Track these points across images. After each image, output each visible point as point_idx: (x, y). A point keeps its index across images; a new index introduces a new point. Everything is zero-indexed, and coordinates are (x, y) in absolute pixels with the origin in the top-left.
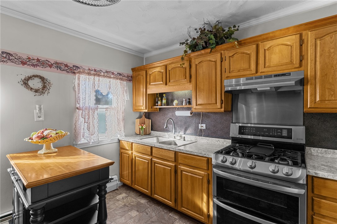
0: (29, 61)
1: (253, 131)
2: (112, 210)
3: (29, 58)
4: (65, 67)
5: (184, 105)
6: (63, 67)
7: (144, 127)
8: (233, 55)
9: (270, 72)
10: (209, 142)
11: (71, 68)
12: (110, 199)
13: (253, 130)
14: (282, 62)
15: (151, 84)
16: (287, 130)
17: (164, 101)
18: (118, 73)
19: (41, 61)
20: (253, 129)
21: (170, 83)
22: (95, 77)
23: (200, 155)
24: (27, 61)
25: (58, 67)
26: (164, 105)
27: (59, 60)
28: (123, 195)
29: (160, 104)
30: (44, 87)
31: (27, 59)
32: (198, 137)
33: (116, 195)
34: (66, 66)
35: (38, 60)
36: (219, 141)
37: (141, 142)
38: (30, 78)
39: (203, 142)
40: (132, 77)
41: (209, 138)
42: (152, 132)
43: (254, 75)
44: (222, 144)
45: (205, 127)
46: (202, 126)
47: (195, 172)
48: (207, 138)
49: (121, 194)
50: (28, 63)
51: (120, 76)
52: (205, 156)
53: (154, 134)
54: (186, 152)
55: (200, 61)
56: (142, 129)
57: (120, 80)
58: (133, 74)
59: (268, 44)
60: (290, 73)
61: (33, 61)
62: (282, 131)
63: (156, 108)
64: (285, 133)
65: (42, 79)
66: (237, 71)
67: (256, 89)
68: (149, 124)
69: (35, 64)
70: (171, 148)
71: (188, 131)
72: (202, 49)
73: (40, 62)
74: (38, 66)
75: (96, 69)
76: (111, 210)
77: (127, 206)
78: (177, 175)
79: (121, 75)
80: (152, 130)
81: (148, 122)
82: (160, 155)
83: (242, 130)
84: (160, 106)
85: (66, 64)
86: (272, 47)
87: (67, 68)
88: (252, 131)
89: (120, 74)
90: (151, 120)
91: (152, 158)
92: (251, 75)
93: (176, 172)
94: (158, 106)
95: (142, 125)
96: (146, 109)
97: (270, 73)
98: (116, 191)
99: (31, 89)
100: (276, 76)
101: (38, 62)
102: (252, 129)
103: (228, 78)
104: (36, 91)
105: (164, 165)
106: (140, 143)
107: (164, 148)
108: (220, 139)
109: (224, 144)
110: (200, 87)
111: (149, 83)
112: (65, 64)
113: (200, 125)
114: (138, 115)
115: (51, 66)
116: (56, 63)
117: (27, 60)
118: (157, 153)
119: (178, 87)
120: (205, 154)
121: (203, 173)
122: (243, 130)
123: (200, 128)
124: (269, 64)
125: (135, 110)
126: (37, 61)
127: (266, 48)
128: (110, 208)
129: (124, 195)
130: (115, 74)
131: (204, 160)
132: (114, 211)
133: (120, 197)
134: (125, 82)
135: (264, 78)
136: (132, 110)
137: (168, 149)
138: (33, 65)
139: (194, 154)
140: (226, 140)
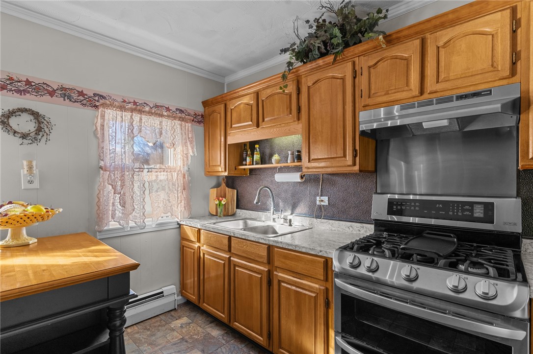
0: (11, 83)
1: (415, 208)
2: (159, 347)
3: (11, 79)
4: (78, 96)
5: (289, 161)
6: (75, 96)
7: (223, 203)
8: (376, 64)
9: (448, 92)
10: (333, 229)
11: (89, 97)
12: (160, 328)
13: (415, 206)
14: (474, 70)
15: (233, 126)
16: (483, 205)
17: (257, 157)
18: (176, 109)
19: (33, 84)
20: (415, 204)
21: (263, 123)
22: (134, 114)
23: (312, 253)
24: (8, 84)
25: (65, 95)
26: (257, 164)
27: (68, 83)
28: (182, 321)
29: (250, 162)
30: (39, 130)
31: (8, 79)
32: (315, 219)
33: (170, 320)
34: (81, 93)
35: (28, 82)
36: (351, 226)
37: (213, 228)
38: (12, 113)
39: (323, 228)
40: (202, 116)
41: (333, 221)
42: (238, 210)
43: (416, 99)
44: (358, 232)
45: (327, 202)
46: (322, 201)
47: (302, 283)
49: (180, 318)
50: (9, 87)
51: (180, 114)
52: (320, 254)
53: (241, 214)
54: (286, 247)
55: (316, 79)
56: (219, 205)
57: (179, 120)
58: (205, 111)
59: (444, 36)
60: (490, 91)
61: (19, 84)
62: (472, 207)
63: (244, 169)
64: (479, 212)
65: (36, 115)
66: (384, 93)
67: (421, 125)
68: (233, 197)
69: (22, 89)
70: (262, 239)
71: (299, 210)
72: (319, 58)
73: (32, 86)
74: (29, 92)
75: (136, 101)
76: (156, 349)
77: (186, 342)
78: (271, 287)
79: (183, 112)
80: (237, 208)
81: (232, 193)
82: (244, 252)
83: (395, 207)
84: (249, 165)
85: (80, 91)
86: (452, 41)
87: (83, 98)
88: (412, 208)
89: (181, 111)
90: (236, 191)
91: (230, 257)
92: (411, 100)
93: (270, 283)
94: (246, 165)
95: (221, 198)
96: (226, 171)
97: (447, 94)
98: (172, 313)
99: (15, 132)
100: (460, 97)
101: (28, 86)
102: (413, 204)
103: (366, 108)
104: (24, 136)
105: (250, 270)
106: (212, 230)
107: (250, 239)
108: (354, 224)
109: (361, 233)
110: (316, 128)
111: (229, 124)
112: (78, 91)
113: (318, 198)
114: (214, 182)
115: (52, 93)
116: (63, 89)
117: (8, 82)
118: (239, 248)
119: (278, 129)
120: (321, 251)
121: (317, 286)
122: (397, 207)
123: (318, 203)
124: (445, 76)
125: (208, 173)
126: (26, 85)
127: (441, 44)
128: (155, 344)
129: (185, 320)
130: (171, 110)
131: (319, 262)
132: (161, 349)
133: (177, 323)
134: (190, 125)
135: (436, 104)
136: (203, 174)
137: (257, 240)
138: (19, 91)
140: (365, 225)
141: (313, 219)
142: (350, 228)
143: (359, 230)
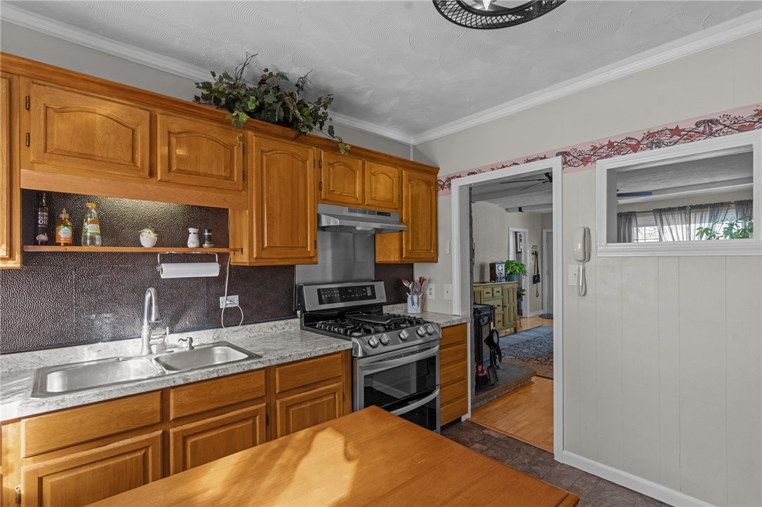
5: (190, 245)
8: (334, 164)
9: (374, 207)
13: (337, 294)
14: (385, 197)
16: (370, 287)
17: (94, 229)
29: (70, 238)
36: (275, 326)
41: (252, 325)
43: (359, 206)
44: (283, 331)
45: (238, 302)
46: (230, 302)
48: (249, 326)
55: (272, 147)
59: (374, 167)
60: (390, 214)
62: (366, 289)
64: (369, 292)
66: (339, 193)
67: (355, 227)
70: (256, 363)
72: (275, 124)
78: (268, 427)
83: (322, 296)
86: (377, 173)
91: (166, 431)
92: (355, 206)
93: (268, 421)
97: (374, 209)
100: (379, 213)
102: (335, 292)
103: (325, 202)
107: (230, 373)
108: (277, 322)
111: (37, 142)
113: (223, 299)
118: (199, 399)
119: (201, 193)
120: (339, 347)
121: (335, 385)
122: (324, 296)
123: (222, 306)
124: (374, 196)
127: (373, 172)
137: (246, 369)
139: (317, 355)
140: (289, 321)
141: (220, 329)
142: (274, 328)
143: (284, 328)
